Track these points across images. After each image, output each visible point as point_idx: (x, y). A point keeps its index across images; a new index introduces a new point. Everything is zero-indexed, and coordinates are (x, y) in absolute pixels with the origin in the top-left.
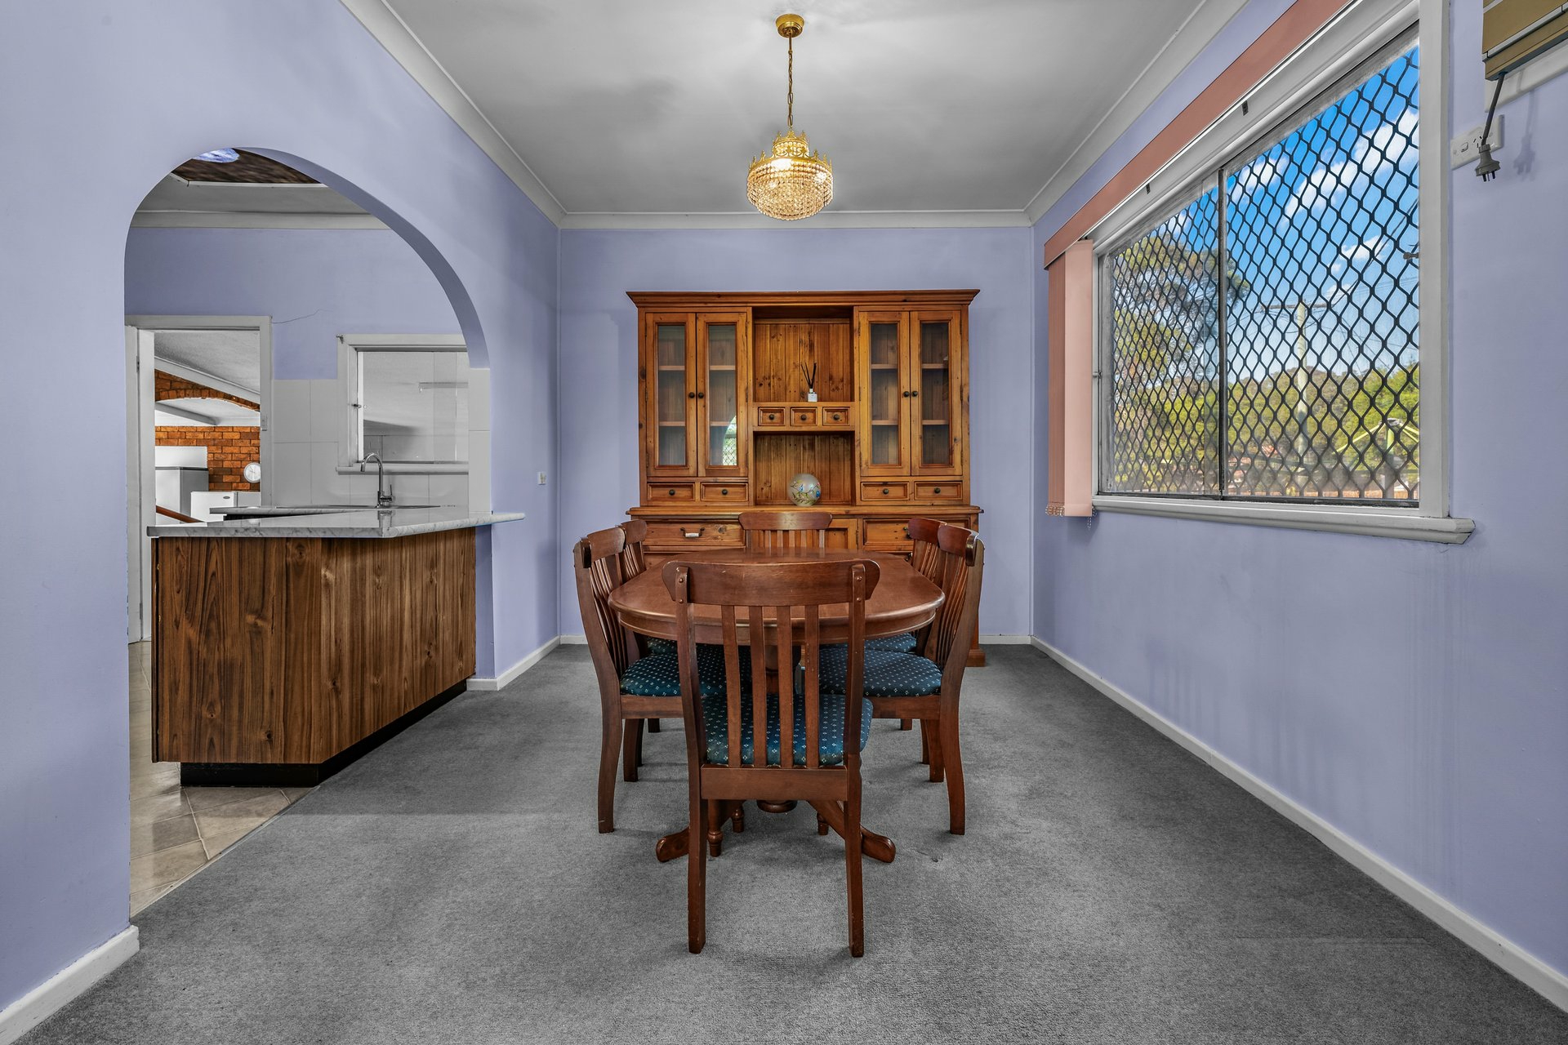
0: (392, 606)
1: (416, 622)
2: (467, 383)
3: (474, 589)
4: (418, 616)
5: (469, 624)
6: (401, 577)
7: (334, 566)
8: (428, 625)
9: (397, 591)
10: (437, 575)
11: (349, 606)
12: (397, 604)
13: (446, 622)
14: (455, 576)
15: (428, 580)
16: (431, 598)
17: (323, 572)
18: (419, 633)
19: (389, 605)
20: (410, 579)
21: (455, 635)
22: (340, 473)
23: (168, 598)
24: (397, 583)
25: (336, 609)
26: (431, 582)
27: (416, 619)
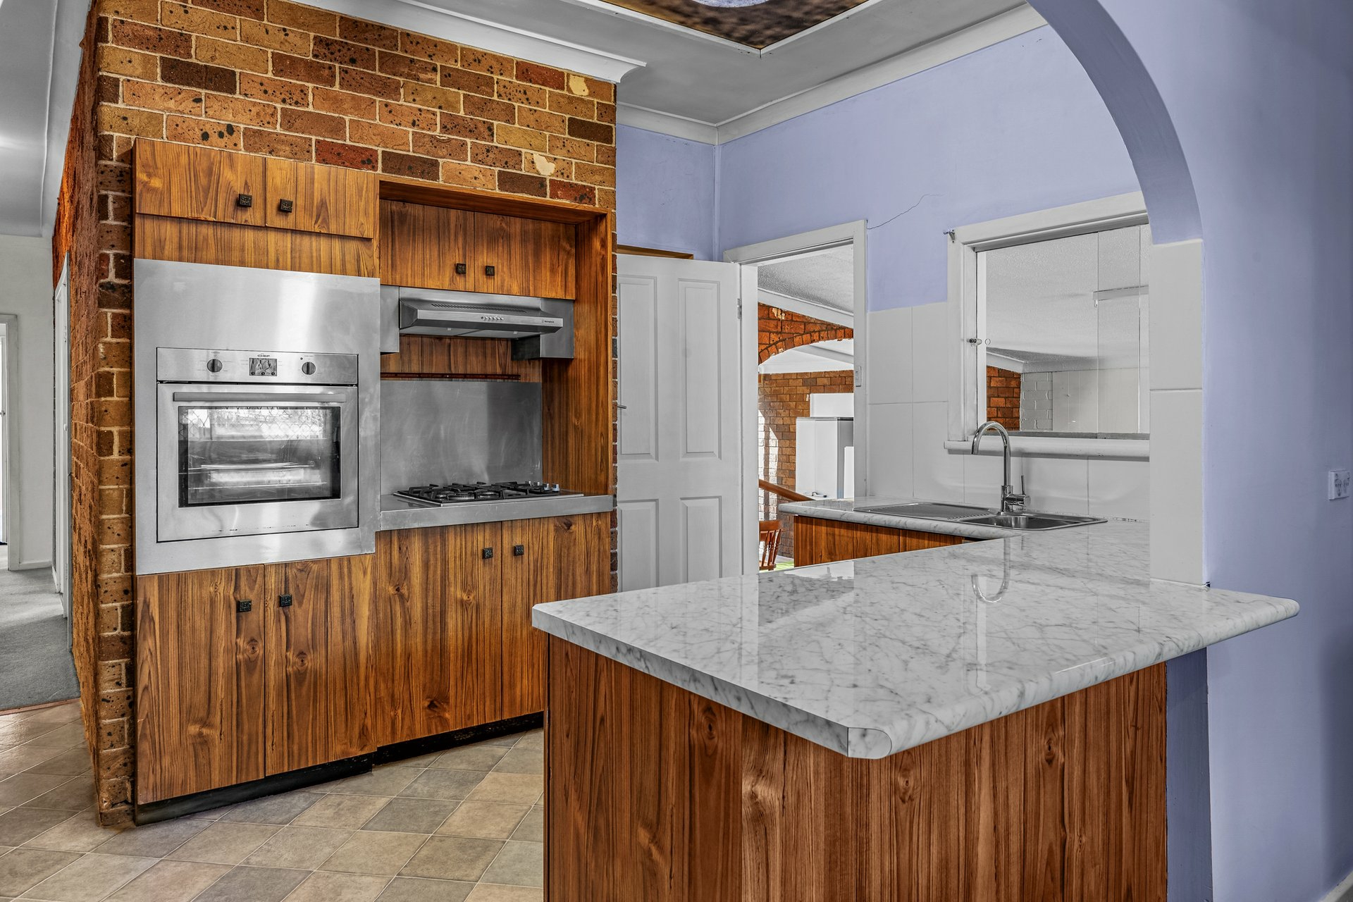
0: (944, 836)
1: (1008, 863)
2: (1148, 286)
3: (1163, 759)
4: (1015, 847)
5: (1150, 842)
6: (967, 764)
7: (778, 766)
8: (1041, 866)
9: (956, 798)
10: (1066, 743)
11: (821, 857)
12: (957, 830)
13: (1088, 849)
14: (1113, 738)
15: (1042, 756)
16: (1048, 800)
17: (746, 787)
18: (1015, 890)
19: (934, 837)
20: (993, 765)
21: (1112, 876)
22: (951, 451)
23: (558, 741)
24: (957, 779)
25: (784, 871)
26: (1050, 761)
27: (1008, 856)
